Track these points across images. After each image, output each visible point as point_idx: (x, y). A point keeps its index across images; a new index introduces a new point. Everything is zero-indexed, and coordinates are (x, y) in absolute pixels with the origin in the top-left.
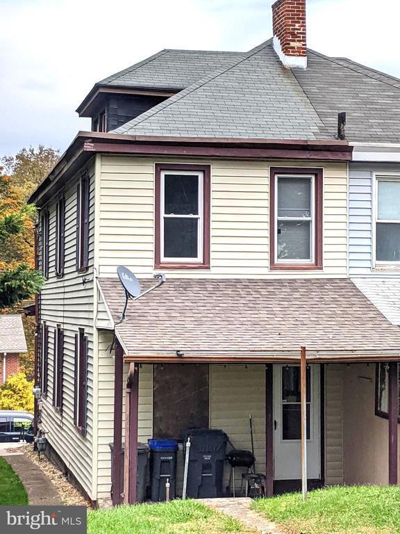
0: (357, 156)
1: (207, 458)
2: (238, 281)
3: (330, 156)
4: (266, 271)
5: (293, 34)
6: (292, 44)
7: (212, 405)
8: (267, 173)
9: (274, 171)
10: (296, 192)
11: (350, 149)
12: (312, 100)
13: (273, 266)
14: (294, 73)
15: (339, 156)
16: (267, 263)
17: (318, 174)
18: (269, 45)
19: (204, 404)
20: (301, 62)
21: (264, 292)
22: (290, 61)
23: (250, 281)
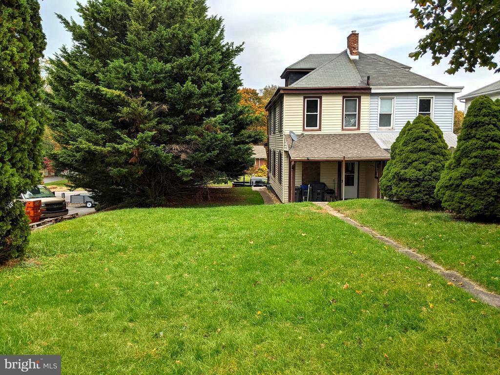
0: (373, 91)
1: (319, 191)
2: (331, 135)
3: (363, 91)
4: (340, 131)
5: (354, 48)
6: (353, 51)
7: (321, 175)
8: (341, 98)
9: (344, 97)
10: (351, 103)
11: (371, 89)
12: (359, 71)
13: (343, 129)
14: (354, 61)
15: (367, 91)
16: (341, 128)
17: (359, 98)
18: (346, 51)
19: (319, 174)
20: (356, 57)
21: (339, 138)
22: (353, 57)
23: (335, 134)
